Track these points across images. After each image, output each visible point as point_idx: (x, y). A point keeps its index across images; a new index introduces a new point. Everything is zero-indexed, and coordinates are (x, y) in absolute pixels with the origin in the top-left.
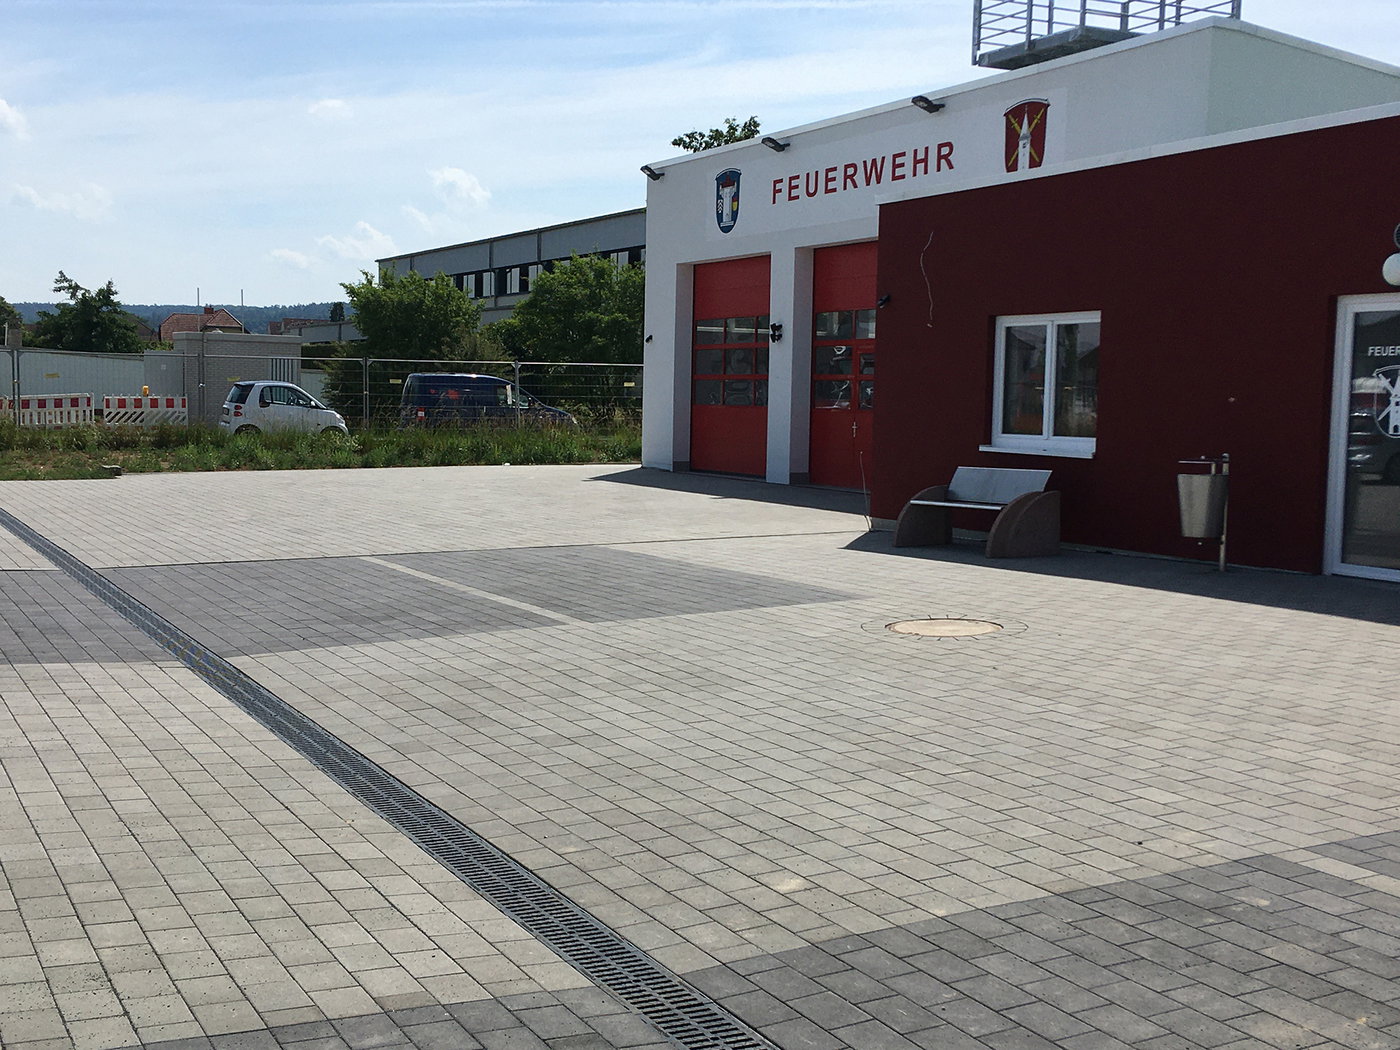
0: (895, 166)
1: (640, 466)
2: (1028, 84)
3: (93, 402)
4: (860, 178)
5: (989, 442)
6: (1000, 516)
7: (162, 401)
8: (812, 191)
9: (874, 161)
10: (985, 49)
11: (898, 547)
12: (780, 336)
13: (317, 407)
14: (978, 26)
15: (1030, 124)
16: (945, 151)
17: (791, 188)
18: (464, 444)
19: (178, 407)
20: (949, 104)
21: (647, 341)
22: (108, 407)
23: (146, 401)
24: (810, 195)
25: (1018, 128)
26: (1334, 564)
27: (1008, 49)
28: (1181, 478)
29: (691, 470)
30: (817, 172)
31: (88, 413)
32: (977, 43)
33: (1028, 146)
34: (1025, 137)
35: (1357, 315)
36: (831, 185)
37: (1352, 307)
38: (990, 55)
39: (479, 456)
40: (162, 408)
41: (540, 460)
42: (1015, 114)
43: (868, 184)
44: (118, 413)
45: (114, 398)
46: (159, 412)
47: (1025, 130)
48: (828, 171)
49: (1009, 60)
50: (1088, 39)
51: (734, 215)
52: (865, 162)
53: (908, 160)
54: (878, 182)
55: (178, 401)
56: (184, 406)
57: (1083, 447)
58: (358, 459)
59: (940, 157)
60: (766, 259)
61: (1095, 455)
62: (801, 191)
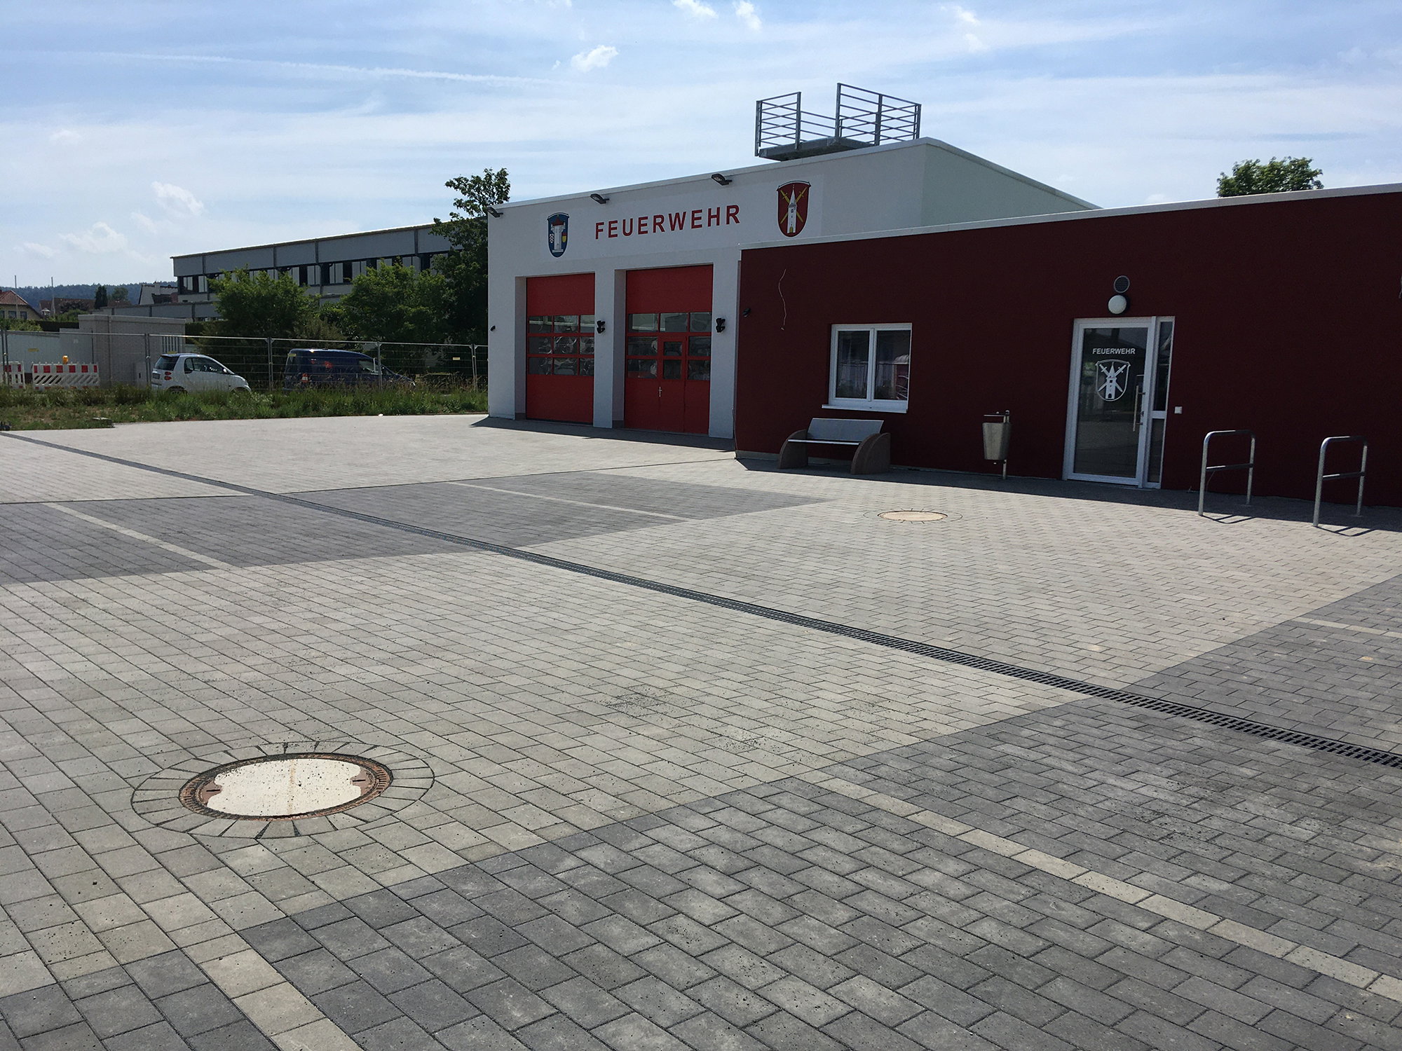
0: (694, 219)
1: (487, 416)
2: (796, 171)
3: (23, 368)
4: (666, 225)
5: (827, 403)
6: (859, 448)
7: (79, 369)
8: (628, 231)
9: (677, 215)
10: (763, 146)
11: (781, 468)
12: (604, 329)
13: (228, 373)
14: (759, 130)
15: (796, 198)
16: (733, 211)
17: (610, 229)
18: (349, 400)
19: (91, 373)
20: (734, 179)
21: (492, 329)
22: (36, 372)
23: (66, 368)
24: (626, 234)
25: (787, 199)
26: (1069, 473)
27: (780, 148)
28: (985, 425)
29: (527, 419)
30: (632, 220)
31: (19, 377)
32: (759, 141)
33: (795, 211)
34: (793, 205)
35: (1085, 329)
36: (643, 229)
37: (1082, 326)
38: (768, 150)
39: (360, 409)
40: (79, 372)
41: (404, 412)
42: (785, 190)
43: (673, 229)
44: (44, 377)
45: (41, 365)
46: (76, 376)
47: (793, 200)
48: (640, 219)
49: (779, 154)
50: (839, 145)
51: (564, 245)
52: (670, 215)
53: (705, 215)
54: (681, 228)
55: (91, 366)
56: (95, 371)
57: (899, 406)
58: (274, 411)
59: (729, 215)
60: (591, 277)
61: (908, 411)
62: (619, 231)
